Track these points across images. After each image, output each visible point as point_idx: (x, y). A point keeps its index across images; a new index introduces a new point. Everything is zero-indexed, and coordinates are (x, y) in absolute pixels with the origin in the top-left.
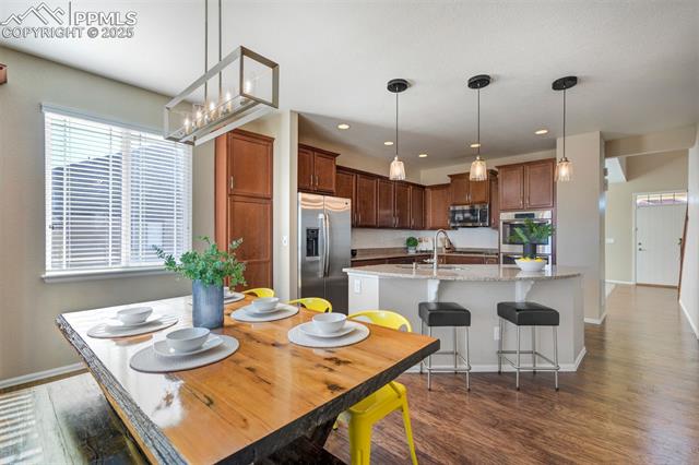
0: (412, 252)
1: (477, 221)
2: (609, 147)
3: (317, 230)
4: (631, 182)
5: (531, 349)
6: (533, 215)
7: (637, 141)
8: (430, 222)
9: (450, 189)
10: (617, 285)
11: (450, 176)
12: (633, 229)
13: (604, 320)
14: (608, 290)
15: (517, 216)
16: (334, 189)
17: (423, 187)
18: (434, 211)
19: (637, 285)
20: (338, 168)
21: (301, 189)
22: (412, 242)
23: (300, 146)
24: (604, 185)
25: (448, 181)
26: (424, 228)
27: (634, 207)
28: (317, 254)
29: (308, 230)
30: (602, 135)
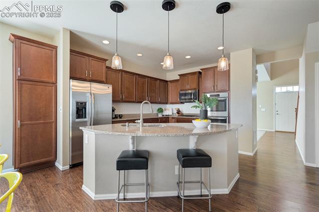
0: (160, 115)
1: (191, 99)
2: (258, 58)
3: (85, 103)
4: (273, 81)
5: (199, 180)
6: (218, 95)
7: (272, 55)
8: (170, 100)
9: (179, 82)
10: (266, 131)
11: (179, 75)
12: (274, 104)
13: (256, 152)
14: (259, 135)
15: (211, 95)
16: (104, 80)
17: (167, 81)
18: (171, 94)
19: (276, 131)
20: (107, 67)
21: (72, 77)
22: (161, 110)
23: (71, 51)
24: (255, 79)
25: (178, 78)
26: (167, 103)
27: (274, 94)
28: (85, 117)
29: (77, 103)
30: (253, 51)
